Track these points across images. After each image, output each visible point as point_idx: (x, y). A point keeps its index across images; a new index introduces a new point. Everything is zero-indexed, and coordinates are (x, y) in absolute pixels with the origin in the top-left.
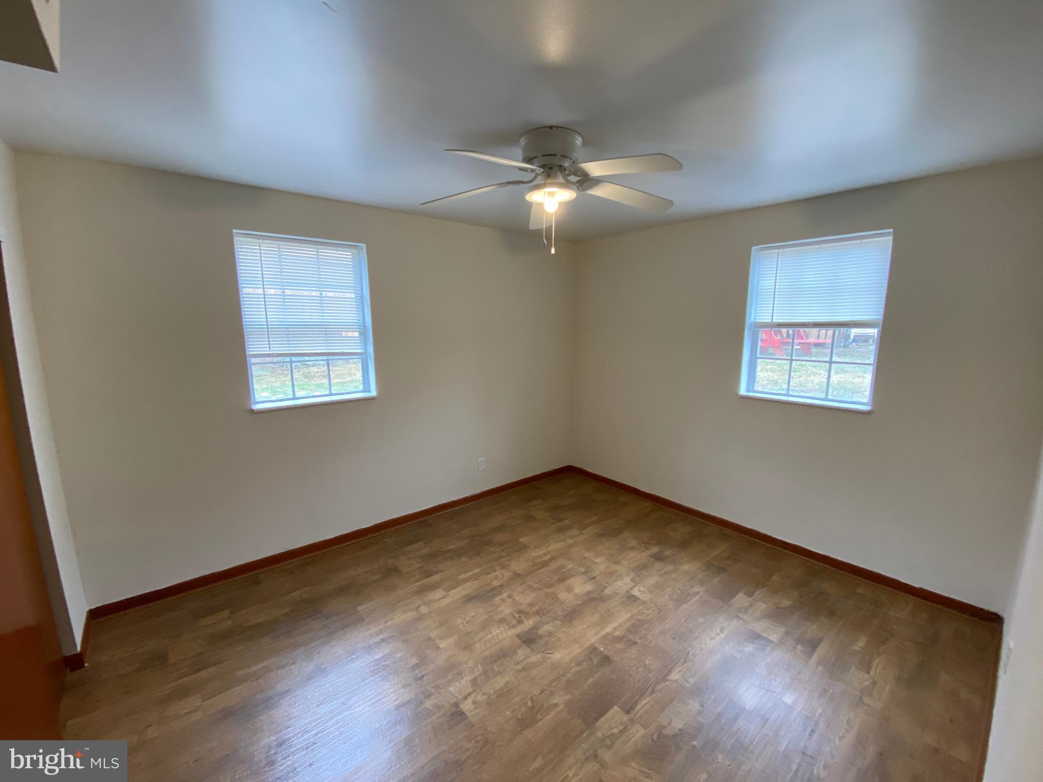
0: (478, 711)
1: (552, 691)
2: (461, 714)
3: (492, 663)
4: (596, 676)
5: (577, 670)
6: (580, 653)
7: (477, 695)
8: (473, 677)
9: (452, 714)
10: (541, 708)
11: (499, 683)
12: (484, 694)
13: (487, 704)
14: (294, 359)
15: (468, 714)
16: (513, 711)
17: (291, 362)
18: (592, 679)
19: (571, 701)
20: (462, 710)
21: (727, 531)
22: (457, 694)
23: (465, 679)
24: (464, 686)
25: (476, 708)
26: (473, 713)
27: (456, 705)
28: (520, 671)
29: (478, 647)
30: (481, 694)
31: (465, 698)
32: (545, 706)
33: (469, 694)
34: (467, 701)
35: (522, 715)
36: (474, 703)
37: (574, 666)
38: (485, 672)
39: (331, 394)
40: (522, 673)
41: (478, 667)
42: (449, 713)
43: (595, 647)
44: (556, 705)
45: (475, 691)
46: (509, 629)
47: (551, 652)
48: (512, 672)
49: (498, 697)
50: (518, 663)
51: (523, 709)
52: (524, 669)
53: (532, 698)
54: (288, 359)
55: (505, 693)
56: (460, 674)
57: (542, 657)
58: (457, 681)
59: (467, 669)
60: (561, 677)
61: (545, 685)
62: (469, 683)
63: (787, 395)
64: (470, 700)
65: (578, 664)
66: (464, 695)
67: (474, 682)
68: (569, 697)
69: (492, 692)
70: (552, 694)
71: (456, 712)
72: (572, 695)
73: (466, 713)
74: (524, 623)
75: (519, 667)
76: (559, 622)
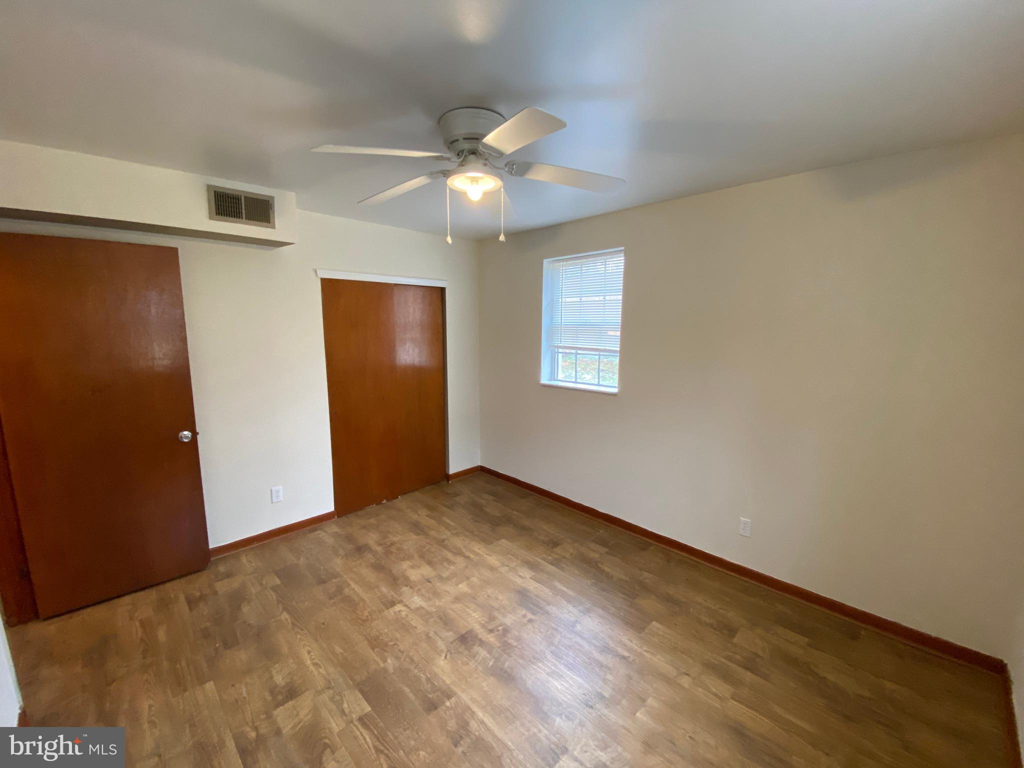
0: (392, 615)
1: (400, 658)
2: (391, 605)
3: (438, 617)
4: (411, 695)
5: (422, 679)
6: (444, 681)
7: (407, 612)
8: (425, 607)
9: (392, 600)
10: (385, 651)
11: (417, 622)
13: (398, 618)
14: (579, 352)
15: (391, 609)
16: (387, 634)
17: (577, 354)
18: (409, 691)
19: (386, 672)
20: (395, 605)
22: (409, 600)
23: (423, 603)
24: (417, 604)
25: (395, 614)
26: (391, 612)
27: (400, 601)
29: (458, 607)
30: (408, 614)
31: (406, 606)
32: (386, 654)
33: (408, 608)
34: (402, 607)
35: (382, 639)
36: (400, 612)
37: (427, 676)
38: (428, 614)
39: (599, 385)
40: (424, 637)
41: (434, 609)
43: (452, 697)
44: (385, 661)
45: (411, 610)
46: (481, 624)
47: (448, 657)
48: (427, 630)
49: (402, 624)
50: (436, 633)
51: (387, 640)
52: (429, 637)
53: (396, 645)
54: (574, 351)
55: (405, 627)
57: (442, 652)
58: (422, 599)
59: (433, 602)
60: (415, 665)
61: (408, 653)
65: (428, 680)
66: (408, 604)
67: (420, 608)
68: (391, 670)
69: (408, 620)
70: (397, 658)
71: (394, 602)
72: (392, 673)
74: (489, 634)
75: (431, 634)
76: (491, 664)
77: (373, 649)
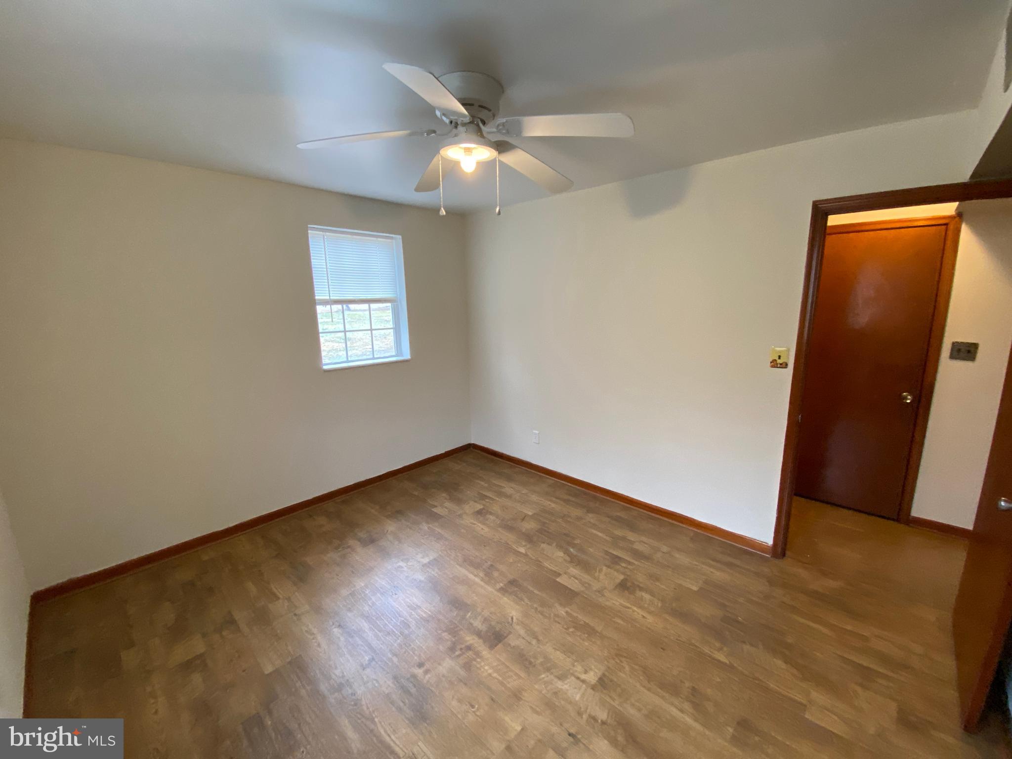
0: (593, 667)
1: (555, 616)
2: (601, 680)
3: (534, 666)
4: (531, 589)
5: (528, 601)
7: (576, 671)
8: (556, 680)
9: (605, 688)
10: (573, 622)
11: (558, 657)
12: (574, 666)
13: (583, 661)
15: (599, 674)
16: (583, 640)
18: (535, 591)
19: (561, 604)
20: (597, 681)
21: (339, 499)
22: (582, 690)
23: (562, 687)
24: (570, 686)
25: (591, 669)
26: (596, 670)
27: (593, 688)
28: (538, 640)
29: (513, 683)
30: (575, 669)
31: (583, 681)
32: (570, 619)
33: (578, 678)
34: (586, 678)
35: (584, 633)
36: (586, 672)
37: (524, 602)
38: (548, 670)
40: (541, 638)
41: (544, 678)
42: (604, 691)
43: (500, 589)
44: (567, 612)
45: (572, 674)
46: (481, 657)
47: (510, 619)
48: (541, 647)
49: (572, 653)
50: (529, 643)
51: (579, 634)
52: (536, 638)
53: (566, 629)
55: (568, 650)
56: (555, 693)
57: (518, 624)
58: (566, 694)
59: (548, 688)
60: (538, 610)
61: (549, 621)
62: (566, 682)
63: (348, 361)
64: (583, 677)
65: (522, 600)
66: (581, 683)
67: (562, 677)
68: (557, 605)
69: (568, 660)
70: (557, 616)
71: (602, 686)
72: (555, 603)
73: (599, 676)
74: (471, 645)
75: (534, 642)
76: (469, 614)
77: (585, 622)
